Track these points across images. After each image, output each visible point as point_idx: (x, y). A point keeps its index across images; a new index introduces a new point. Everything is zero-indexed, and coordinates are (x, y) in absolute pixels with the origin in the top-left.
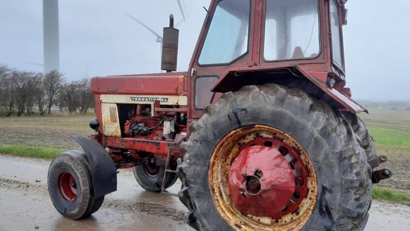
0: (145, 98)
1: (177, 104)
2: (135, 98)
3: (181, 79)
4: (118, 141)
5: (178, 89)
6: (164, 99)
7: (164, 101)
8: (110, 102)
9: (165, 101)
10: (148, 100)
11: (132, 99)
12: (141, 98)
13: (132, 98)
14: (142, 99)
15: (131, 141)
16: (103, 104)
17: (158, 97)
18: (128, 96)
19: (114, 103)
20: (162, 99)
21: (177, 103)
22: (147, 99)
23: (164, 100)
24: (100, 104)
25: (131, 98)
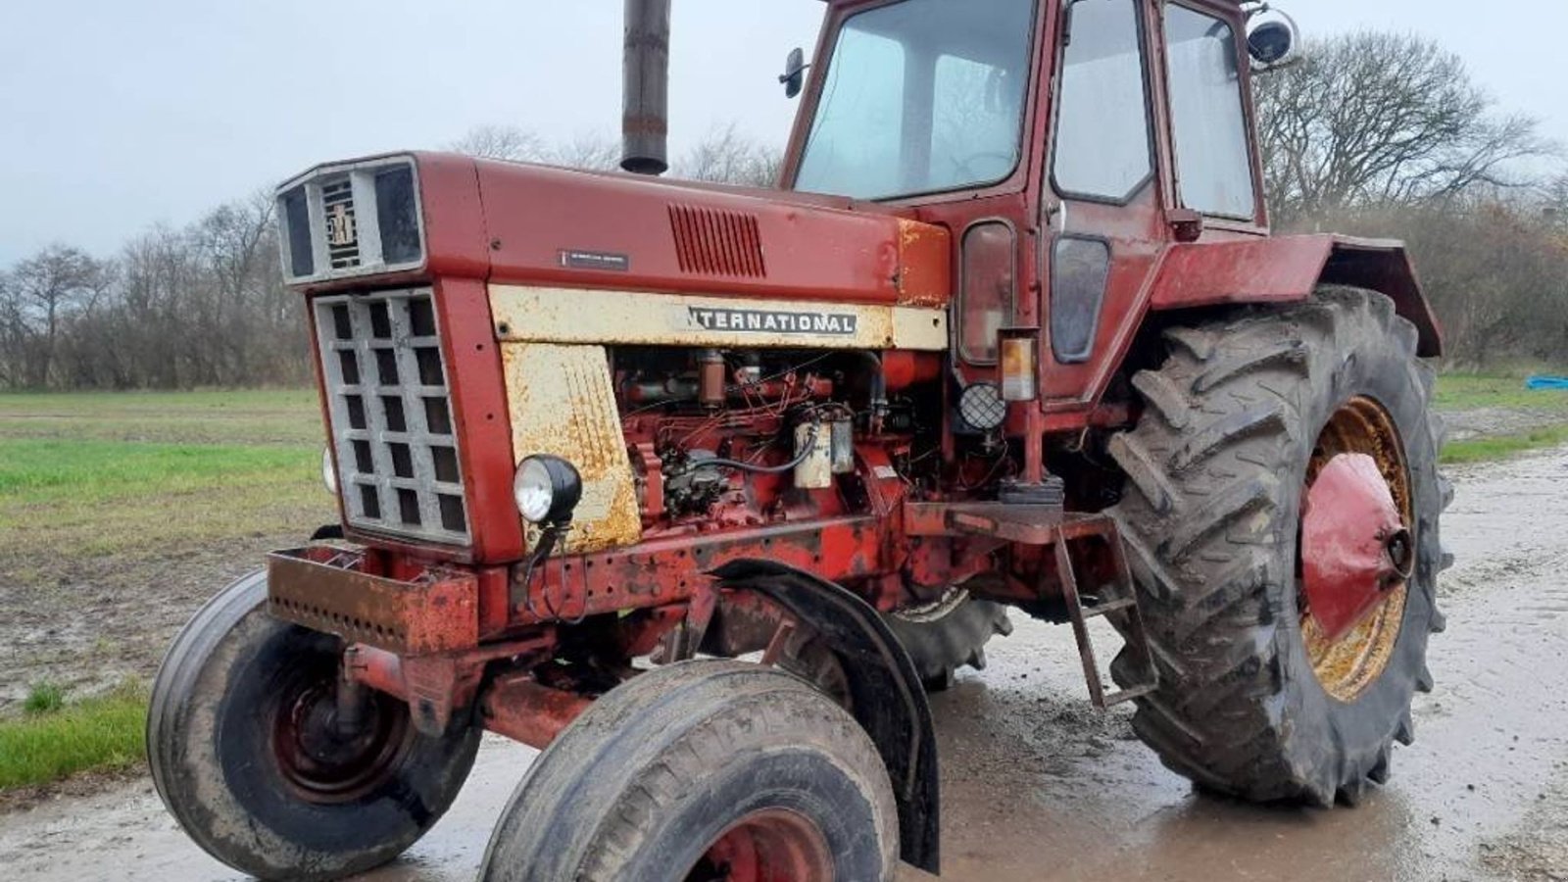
0: (763, 315)
1: (890, 345)
2: (714, 311)
3: (908, 233)
4: (607, 571)
5: (898, 275)
6: (840, 318)
7: (842, 332)
8: (565, 337)
9: (846, 328)
10: (779, 323)
11: (700, 320)
12: (745, 313)
13: (699, 310)
14: (750, 317)
15: (682, 553)
16: (518, 347)
17: (818, 312)
18: (677, 299)
19: (595, 344)
20: (834, 319)
21: (889, 339)
22: (770, 318)
23: (841, 325)
24: (490, 345)
25: (691, 310)
